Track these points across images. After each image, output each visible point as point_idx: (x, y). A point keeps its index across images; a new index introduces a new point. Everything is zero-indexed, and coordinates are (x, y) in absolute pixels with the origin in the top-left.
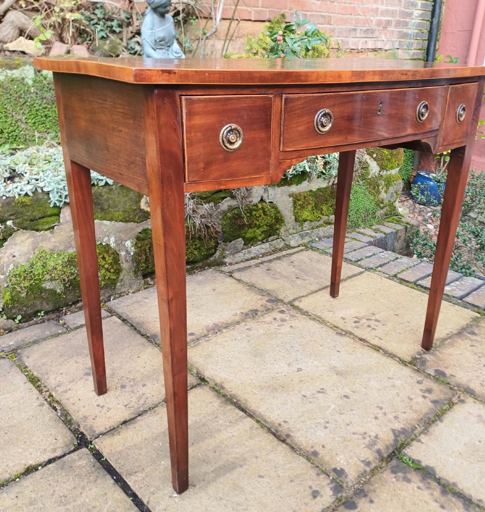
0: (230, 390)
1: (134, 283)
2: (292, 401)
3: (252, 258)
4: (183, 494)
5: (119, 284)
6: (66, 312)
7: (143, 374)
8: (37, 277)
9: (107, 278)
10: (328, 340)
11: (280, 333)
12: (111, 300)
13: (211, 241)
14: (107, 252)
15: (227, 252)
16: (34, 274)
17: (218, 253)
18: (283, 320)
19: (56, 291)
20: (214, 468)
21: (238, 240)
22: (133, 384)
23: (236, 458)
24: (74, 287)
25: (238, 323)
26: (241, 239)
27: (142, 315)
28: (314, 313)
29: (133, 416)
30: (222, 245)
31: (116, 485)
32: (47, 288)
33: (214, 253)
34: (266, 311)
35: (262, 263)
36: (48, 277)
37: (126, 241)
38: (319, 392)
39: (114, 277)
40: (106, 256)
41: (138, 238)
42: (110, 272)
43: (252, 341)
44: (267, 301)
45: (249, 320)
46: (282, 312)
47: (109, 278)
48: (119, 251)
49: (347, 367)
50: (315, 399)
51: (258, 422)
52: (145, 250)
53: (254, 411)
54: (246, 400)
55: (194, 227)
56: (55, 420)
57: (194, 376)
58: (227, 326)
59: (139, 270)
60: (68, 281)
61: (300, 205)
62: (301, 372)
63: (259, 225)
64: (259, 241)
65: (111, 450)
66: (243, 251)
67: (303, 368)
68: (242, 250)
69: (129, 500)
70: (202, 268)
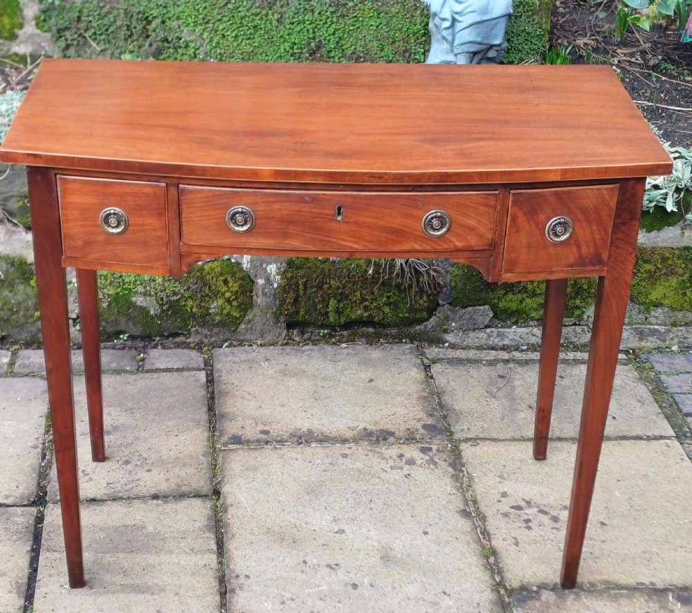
0: (229, 517)
1: (270, 332)
2: (283, 560)
3: (504, 348)
4: (75, 590)
5: (243, 326)
6: (157, 344)
7: (160, 457)
8: (126, 286)
9: (225, 312)
10: (433, 514)
11: (379, 478)
12: (224, 347)
13: (421, 298)
14: (233, 275)
15: (454, 324)
16: (123, 281)
17: (433, 321)
18: (411, 462)
19: (149, 311)
20: (126, 583)
21: (482, 308)
22: (139, 463)
23: (157, 585)
24: (175, 313)
25: (345, 441)
26: (487, 307)
27: (236, 383)
28: (470, 471)
29: (106, 498)
30: (445, 309)
31: (29, 553)
32: (138, 304)
33: (427, 320)
34: (408, 439)
35: (507, 362)
36: (140, 289)
37: (269, 263)
38: (329, 566)
39: (236, 314)
40: (229, 279)
41: (290, 263)
42: (231, 305)
43: (329, 473)
44: (424, 427)
45: (366, 443)
46: (424, 450)
47: (229, 314)
48: (256, 276)
49: (409, 556)
50: (313, 571)
51: (220, 563)
52: (297, 284)
53: (229, 550)
54: (233, 536)
55: (392, 266)
56: (33, 468)
57: (211, 484)
58: (324, 439)
59: (281, 314)
60: (167, 302)
61: (649, 271)
62: (338, 535)
63: (534, 290)
64: (533, 318)
65: (53, 521)
66: (488, 330)
67: (347, 531)
68: (486, 327)
69: (26, 571)
70: (397, 339)
